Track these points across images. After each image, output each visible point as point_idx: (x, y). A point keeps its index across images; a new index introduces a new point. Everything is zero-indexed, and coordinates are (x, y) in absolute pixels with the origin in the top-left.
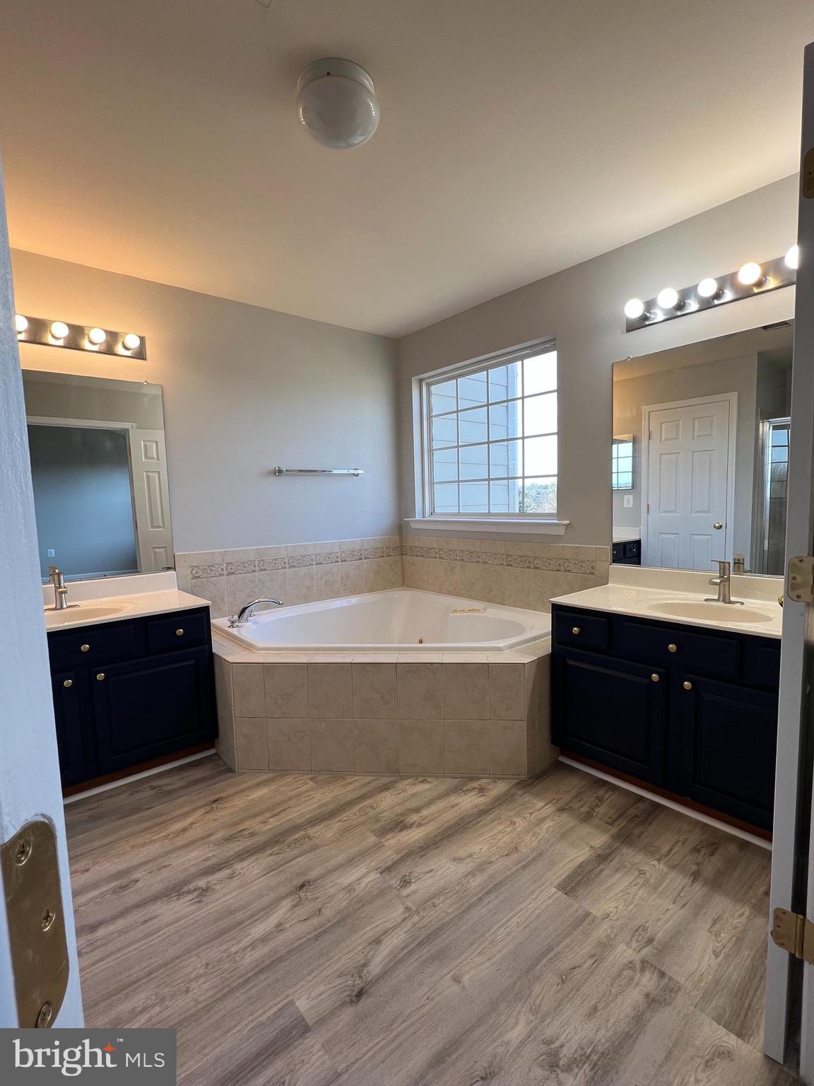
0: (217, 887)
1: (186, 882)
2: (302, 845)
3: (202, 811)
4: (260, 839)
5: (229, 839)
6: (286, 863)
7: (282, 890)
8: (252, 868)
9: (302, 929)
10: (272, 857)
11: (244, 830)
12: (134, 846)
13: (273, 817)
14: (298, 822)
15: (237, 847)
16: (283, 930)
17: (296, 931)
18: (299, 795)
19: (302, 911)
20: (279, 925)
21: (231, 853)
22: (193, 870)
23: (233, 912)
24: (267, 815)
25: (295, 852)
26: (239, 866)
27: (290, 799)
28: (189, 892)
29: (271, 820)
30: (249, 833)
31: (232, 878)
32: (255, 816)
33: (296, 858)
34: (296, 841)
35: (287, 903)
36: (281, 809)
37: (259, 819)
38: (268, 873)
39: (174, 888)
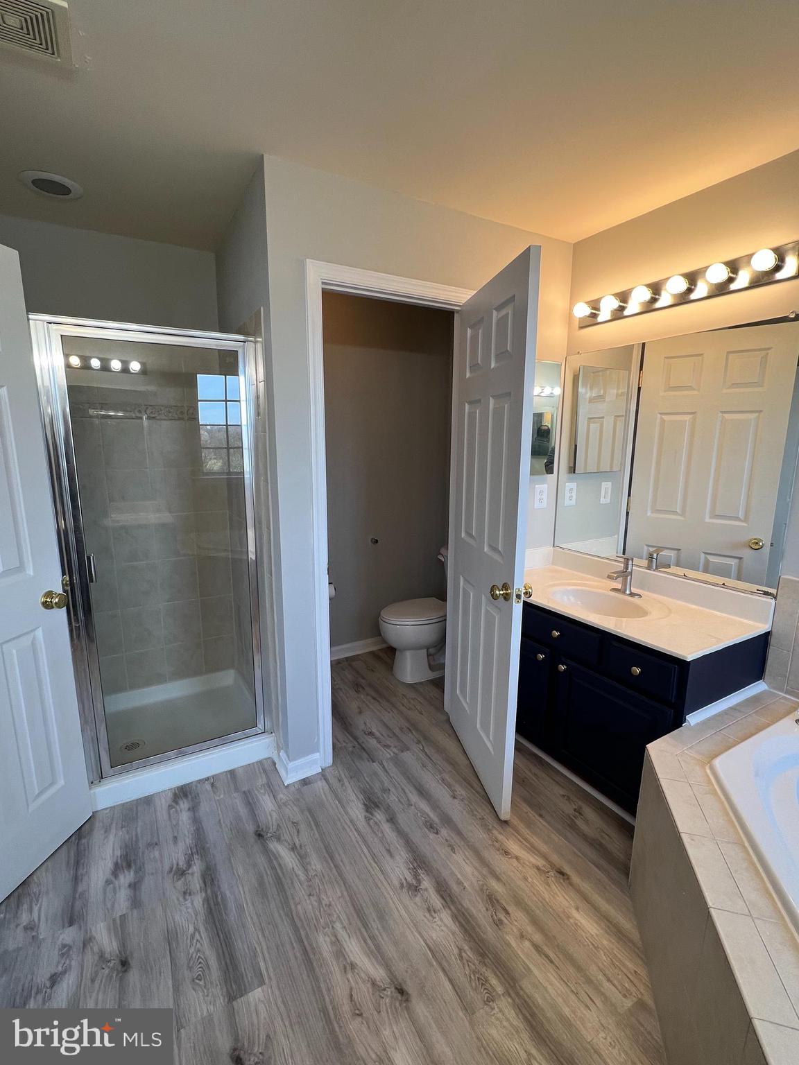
0: (418, 899)
1: (429, 870)
2: (476, 989)
3: (541, 862)
4: (489, 933)
5: (492, 900)
6: (444, 970)
7: (400, 967)
8: (443, 928)
9: (341, 993)
10: (456, 951)
11: (507, 913)
12: (483, 819)
13: (537, 948)
14: (526, 984)
15: (479, 911)
16: (345, 971)
17: (339, 984)
18: (589, 981)
19: (364, 993)
20: (353, 966)
21: (466, 903)
22: (445, 873)
23: (382, 918)
24: (538, 938)
25: (463, 981)
26: (446, 917)
27: (579, 968)
28: (416, 876)
29: (527, 944)
30: (500, 920)
31: (429, 910)
32: (535, 922)
33: (451, 981)
34: (484, 982)
35: (379, 973)
36: (552, 955)
37: (529, 929)
38: (430, 949)
39: (425, 863)
